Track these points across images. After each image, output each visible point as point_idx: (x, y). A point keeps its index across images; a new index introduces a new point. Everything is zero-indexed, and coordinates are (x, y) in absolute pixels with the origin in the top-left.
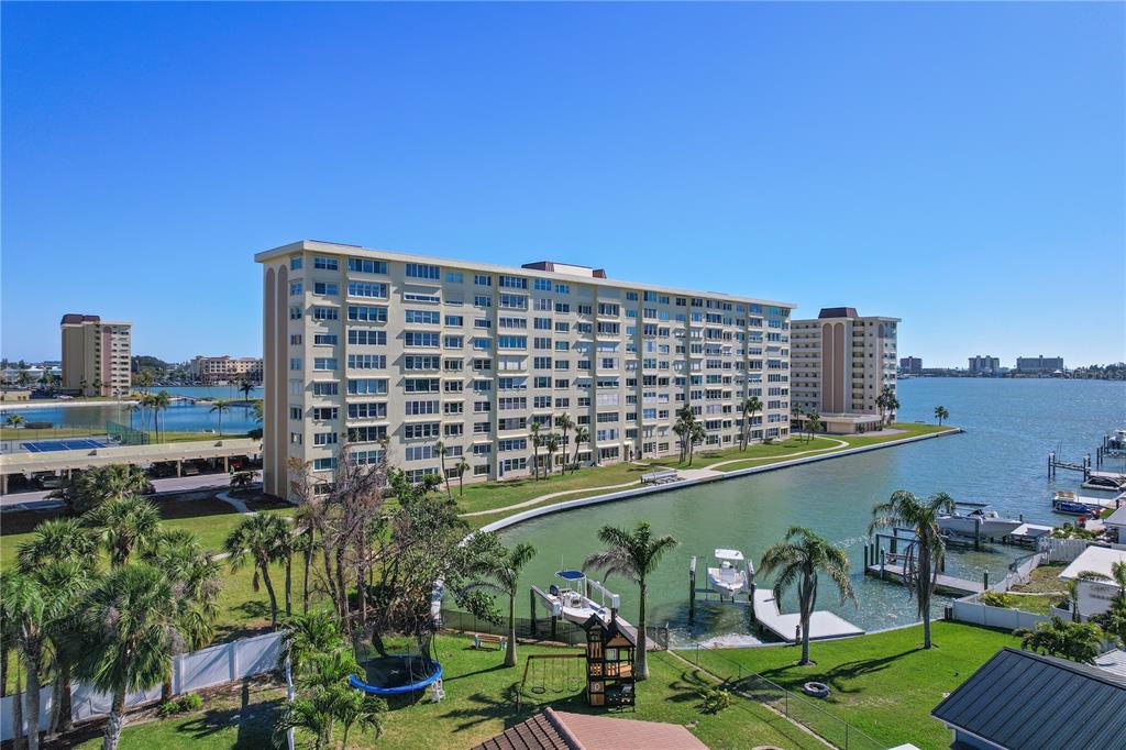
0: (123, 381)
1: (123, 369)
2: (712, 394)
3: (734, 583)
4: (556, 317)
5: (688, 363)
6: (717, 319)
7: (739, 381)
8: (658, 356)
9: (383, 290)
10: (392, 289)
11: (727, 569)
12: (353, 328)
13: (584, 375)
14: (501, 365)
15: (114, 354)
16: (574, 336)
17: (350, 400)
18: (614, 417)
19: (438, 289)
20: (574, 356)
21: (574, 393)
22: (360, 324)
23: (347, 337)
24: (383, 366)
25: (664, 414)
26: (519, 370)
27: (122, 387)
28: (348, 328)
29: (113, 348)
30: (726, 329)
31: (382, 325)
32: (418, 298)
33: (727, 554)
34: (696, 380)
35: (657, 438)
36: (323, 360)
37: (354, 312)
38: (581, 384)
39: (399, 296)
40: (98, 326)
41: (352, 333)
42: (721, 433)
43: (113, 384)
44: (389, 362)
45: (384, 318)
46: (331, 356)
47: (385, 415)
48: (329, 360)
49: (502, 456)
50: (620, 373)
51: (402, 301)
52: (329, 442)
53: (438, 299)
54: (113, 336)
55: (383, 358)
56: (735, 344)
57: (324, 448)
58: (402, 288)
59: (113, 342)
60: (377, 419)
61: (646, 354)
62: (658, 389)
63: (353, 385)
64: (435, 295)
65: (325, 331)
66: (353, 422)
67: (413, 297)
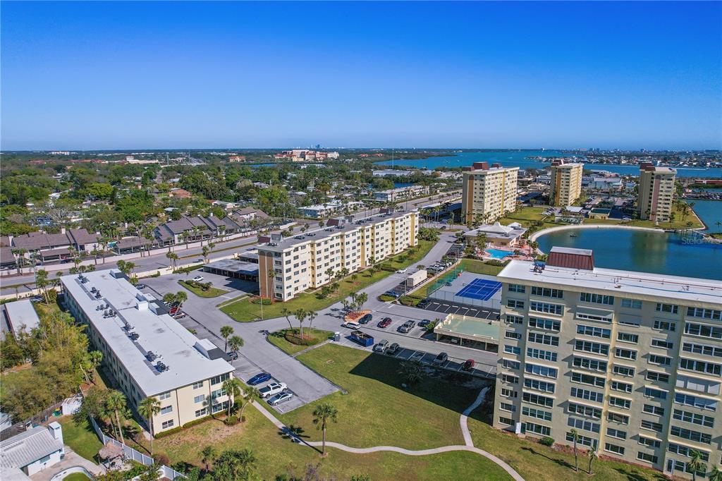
0: (665, 212)
1: (666, 204)
9: (559, 310)
10: (566, 309)
12: (532, 332)
14: (680, 383)
15: (660, 193)
17: (526, 376)
19: (610, 313)
22: (538, 330)
23: (528, 337)
24: (554, 359)
26: (706, 392)
27: (664, 215)
28: (528, 331)
29: (661, 189)
31: (556, 333)
32: (590, 317)
36: (511, 347)
37: (533, 322)
39: (573, 314)
40: (653, 174)
41: (531, 335)
43: (658, 213)
44: (559, 358)
45: (558, 328)
46: (516, 346)
47: (553, 391)
48: (515, 348)
51: (575, 318)
52: (512, 396)
53: (610, 320)
54: (662, 181)
55: (555, 355)
57: (507, 398)
58: (574, 310)
59: (661, 185)
60: (545, 392)
63: (530, 367)
64: (608, 317)
65: (513, 330)
66: (527, 389)
67: (585, 317)
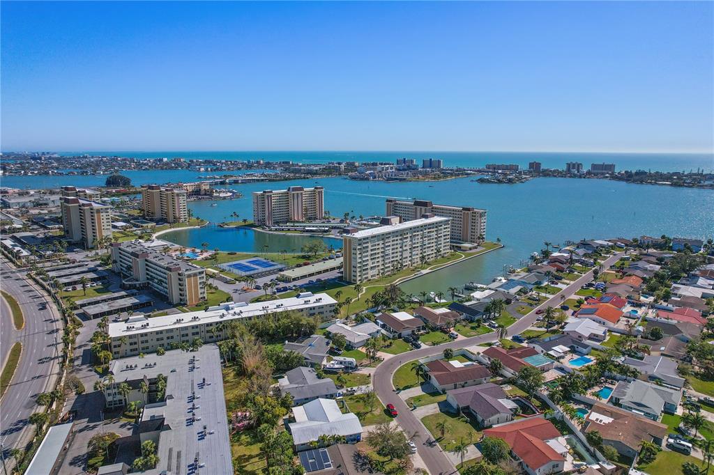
2: (429, 247)
3: (433, 296)
4: (396, 238)
5: (423, 242)
6: (430, 228)
7: (436, 242)
8: (416, 241)
9: (368, 242)
11: (432, 294)
12: (364, 251)
13: (401, 250)
14: (386, 252)
16: (399, 241)
18: (407, 258)
20: (399, 246)
21: (399, 254)
23: (363, 253)
25: (417, 254)
26: (389, 252)
30: (432, 230)
31: (368, 249)
32: (373, 242)
33: (432, 293)
34: (425, 245)
35: (416, 261)
37: (364, 248)
38: (400, 252)
42: (430, 257)
44: (369, 256)
45: (368, 247)
47: (368, 266)
49: (386, 270)
50: (408, 248)
51: (371, 244)
56: (435, 233)
61: (414, 242)
62: (416, 249)
